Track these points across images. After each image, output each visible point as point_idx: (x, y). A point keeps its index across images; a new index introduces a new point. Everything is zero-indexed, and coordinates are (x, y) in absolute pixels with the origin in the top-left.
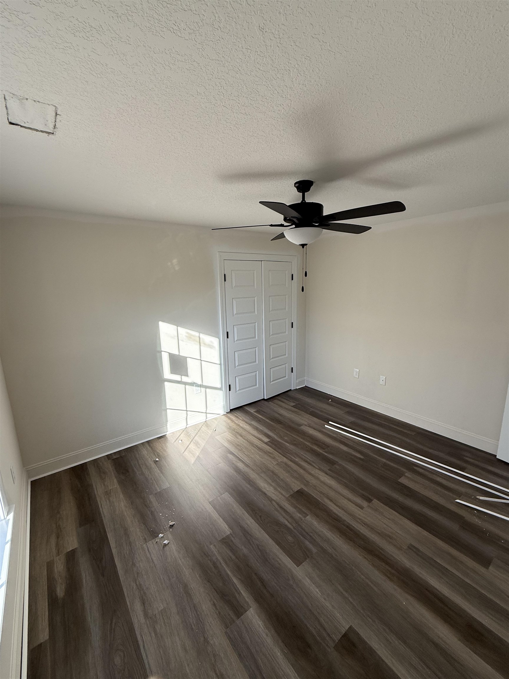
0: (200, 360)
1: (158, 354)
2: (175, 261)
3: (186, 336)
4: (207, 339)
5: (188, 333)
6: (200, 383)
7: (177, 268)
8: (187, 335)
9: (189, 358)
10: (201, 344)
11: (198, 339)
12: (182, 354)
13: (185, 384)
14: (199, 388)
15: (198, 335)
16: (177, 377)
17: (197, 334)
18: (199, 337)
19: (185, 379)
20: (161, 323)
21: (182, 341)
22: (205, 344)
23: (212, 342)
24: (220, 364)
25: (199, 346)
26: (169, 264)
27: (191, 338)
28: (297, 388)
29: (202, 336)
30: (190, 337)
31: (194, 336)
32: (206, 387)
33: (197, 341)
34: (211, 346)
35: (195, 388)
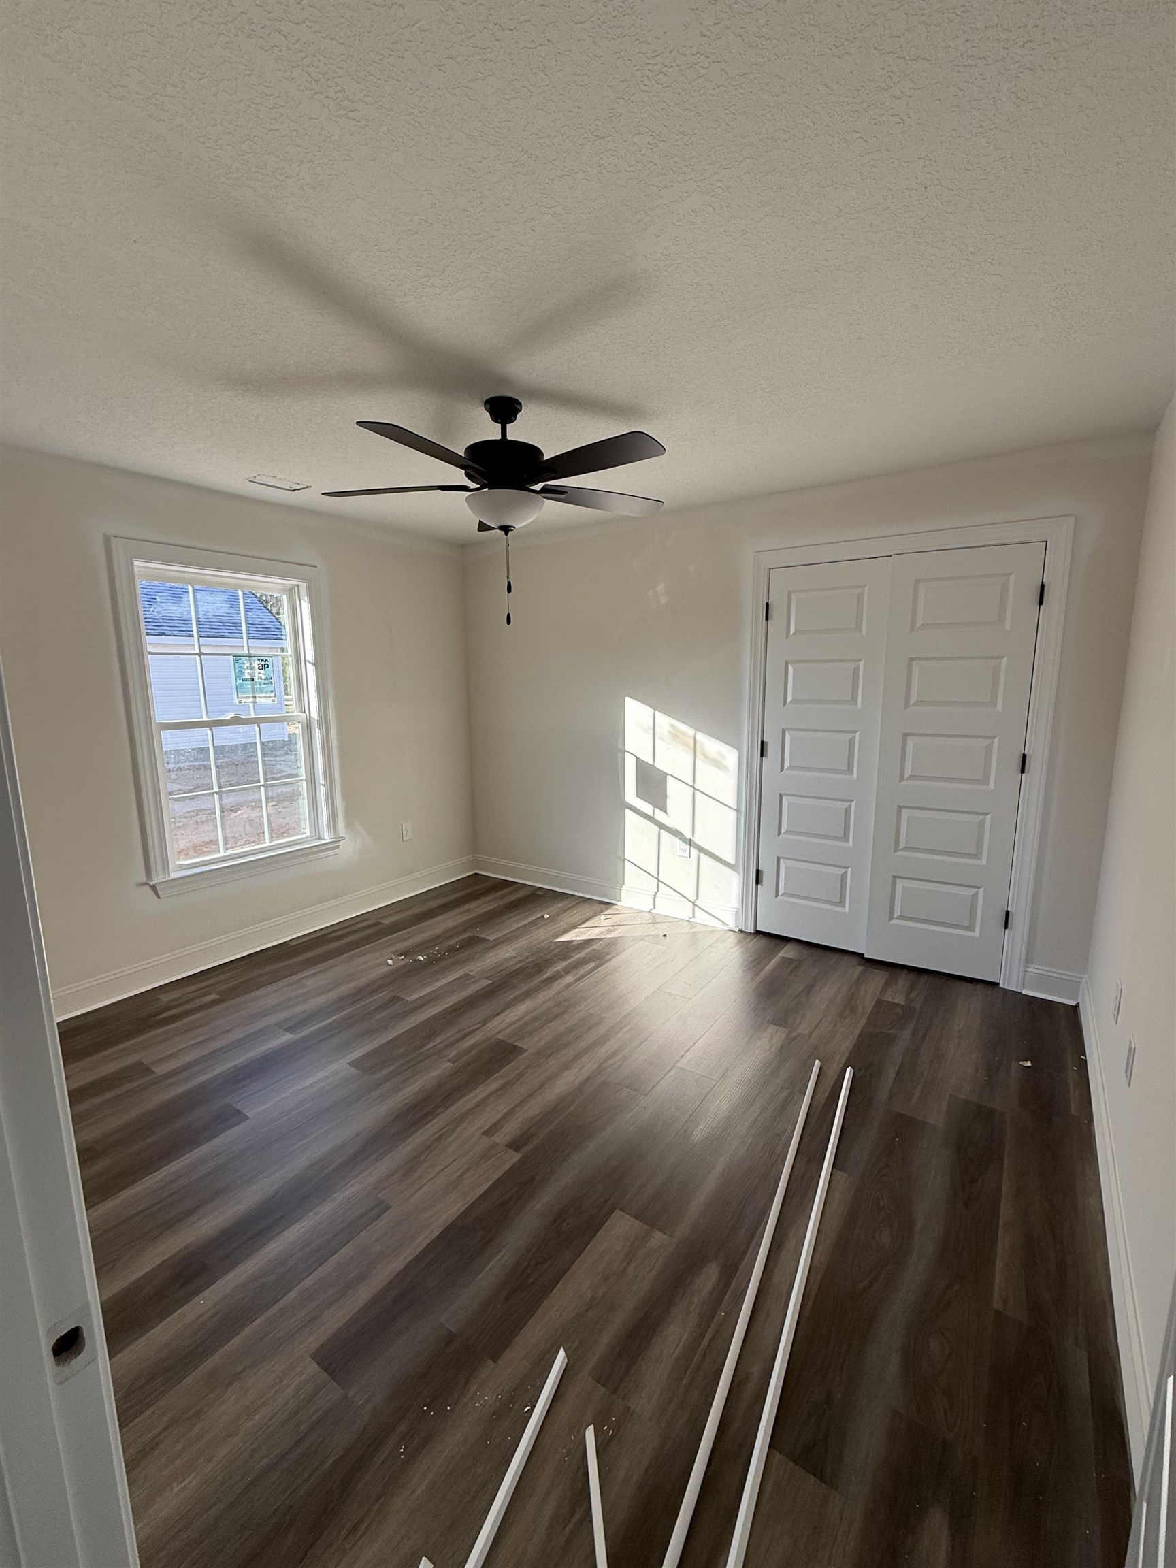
0: (693, 787)
1: (620, 755)
2: (661, 587)
3: (669, 732)
4: (711, 745)
5: (672, 725)
6: (688, 835)
7: (663, 600)
8: (670, 729)
9: (671, 777)
10: (698, 754)
11: (692, 741)
12: (659, 765)
13: (662, 826)
14: (688, 847)
15: (693, 733)
16: (647, 808)
17: (690, 731)
18: (695, 738)
19: (659, 815)
20: (627, 699)
21: (662, 739)
22: (706, 756)
23: (721, 754)
24: (738, 810)
25: (693, 757)
26: (650, 593)
27: (677, 737)
28: (1023, 993)
29: (700, 737)
30: (675, 735)
31: (684, 734)
32: (701, 849)
33: (689, 747)
34: (718, 764)
35: (676, 840)
